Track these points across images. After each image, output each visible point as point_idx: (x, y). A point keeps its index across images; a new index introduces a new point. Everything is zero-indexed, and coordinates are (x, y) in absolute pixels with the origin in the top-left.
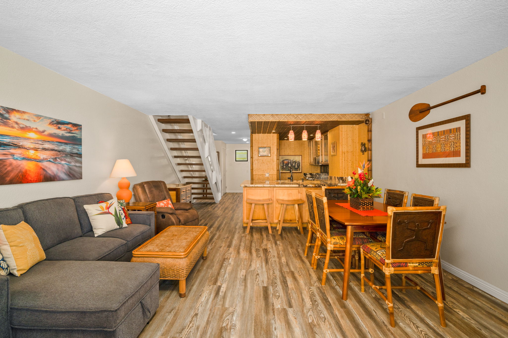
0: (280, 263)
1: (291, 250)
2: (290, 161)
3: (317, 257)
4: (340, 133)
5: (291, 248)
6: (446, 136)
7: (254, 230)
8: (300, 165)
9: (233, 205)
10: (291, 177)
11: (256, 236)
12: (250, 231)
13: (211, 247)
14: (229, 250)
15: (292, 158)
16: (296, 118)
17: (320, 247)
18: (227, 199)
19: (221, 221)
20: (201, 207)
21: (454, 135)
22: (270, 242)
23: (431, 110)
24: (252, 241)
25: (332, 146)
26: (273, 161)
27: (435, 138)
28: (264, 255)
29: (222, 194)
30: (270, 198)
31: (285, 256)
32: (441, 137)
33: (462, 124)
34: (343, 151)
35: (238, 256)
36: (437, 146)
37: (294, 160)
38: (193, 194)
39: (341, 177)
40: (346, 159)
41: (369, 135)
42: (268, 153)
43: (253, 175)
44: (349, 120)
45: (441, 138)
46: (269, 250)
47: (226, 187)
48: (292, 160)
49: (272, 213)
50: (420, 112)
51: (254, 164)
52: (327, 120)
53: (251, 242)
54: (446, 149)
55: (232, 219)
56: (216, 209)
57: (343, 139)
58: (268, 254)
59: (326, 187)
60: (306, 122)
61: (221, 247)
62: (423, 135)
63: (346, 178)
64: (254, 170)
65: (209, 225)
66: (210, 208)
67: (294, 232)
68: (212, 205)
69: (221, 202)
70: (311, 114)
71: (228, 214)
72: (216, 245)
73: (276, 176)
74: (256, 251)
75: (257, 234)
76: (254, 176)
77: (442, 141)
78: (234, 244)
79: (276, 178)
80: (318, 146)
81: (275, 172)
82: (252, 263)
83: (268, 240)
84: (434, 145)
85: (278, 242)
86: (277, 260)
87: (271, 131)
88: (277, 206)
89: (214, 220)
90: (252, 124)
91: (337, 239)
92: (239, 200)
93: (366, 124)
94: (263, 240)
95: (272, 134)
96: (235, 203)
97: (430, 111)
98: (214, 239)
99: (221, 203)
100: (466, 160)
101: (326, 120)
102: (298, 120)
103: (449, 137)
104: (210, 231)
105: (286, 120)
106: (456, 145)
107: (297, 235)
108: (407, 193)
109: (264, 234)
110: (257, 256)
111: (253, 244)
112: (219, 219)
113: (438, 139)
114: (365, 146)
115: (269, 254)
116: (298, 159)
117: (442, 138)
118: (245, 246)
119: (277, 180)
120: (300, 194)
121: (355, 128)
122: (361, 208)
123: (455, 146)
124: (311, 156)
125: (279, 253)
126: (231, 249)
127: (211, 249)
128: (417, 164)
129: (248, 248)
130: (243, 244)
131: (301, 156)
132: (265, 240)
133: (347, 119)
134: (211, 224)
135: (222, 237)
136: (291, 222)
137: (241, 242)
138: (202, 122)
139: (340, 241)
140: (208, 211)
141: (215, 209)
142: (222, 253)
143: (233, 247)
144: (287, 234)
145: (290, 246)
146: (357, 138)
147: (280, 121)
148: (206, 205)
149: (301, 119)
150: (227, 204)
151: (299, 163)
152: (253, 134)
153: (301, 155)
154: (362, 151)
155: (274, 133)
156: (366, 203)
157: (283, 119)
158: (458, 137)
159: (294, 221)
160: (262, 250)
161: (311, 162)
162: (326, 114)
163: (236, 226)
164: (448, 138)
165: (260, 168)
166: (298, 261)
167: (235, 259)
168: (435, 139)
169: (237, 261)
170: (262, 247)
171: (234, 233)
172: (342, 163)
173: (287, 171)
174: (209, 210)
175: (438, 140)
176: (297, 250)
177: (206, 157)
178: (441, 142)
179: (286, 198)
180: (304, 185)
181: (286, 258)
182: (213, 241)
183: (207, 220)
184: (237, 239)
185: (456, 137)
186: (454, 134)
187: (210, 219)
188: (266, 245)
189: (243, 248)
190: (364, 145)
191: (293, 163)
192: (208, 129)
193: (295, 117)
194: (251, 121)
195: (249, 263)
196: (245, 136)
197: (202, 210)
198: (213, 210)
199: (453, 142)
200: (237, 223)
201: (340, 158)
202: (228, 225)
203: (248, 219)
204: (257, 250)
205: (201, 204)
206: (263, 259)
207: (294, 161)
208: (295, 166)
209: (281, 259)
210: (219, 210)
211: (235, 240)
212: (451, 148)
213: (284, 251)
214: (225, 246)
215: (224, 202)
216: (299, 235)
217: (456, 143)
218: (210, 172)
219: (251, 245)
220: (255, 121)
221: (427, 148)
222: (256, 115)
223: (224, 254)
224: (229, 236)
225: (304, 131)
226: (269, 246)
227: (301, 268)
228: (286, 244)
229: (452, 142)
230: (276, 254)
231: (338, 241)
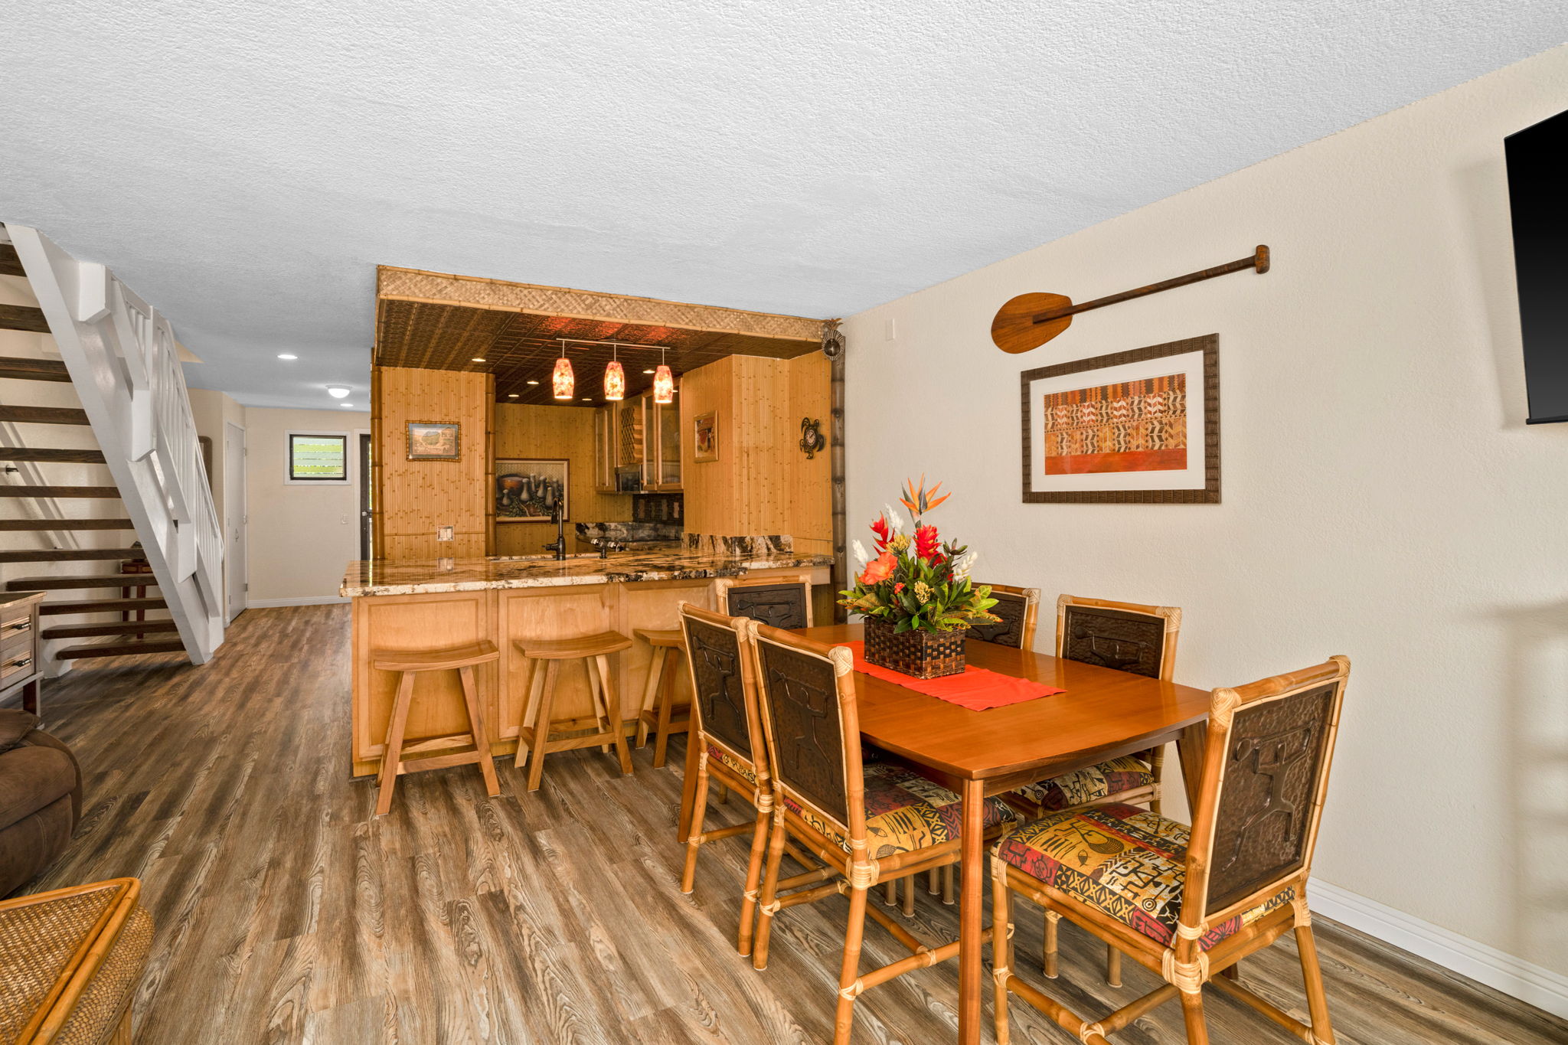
0: (593, 971)
1: (616, 875)
2: (525, 480)
3: (769, 907)
4: (735, 380)
5: (611, 860)
6: (1133, 402)
7: (413, 793)
8: (562, 495)
9: (286, 665)
10: (558, 543)
11: (429, 821)
12: (393, 801)
13: (169, 967)
14: (289, 953)
15: (537, 471)
16: (589, 307)
17: (779, 860)
18: (253, 641)
19: (227, 763)
20: (106, 697)
21: (1161, 400)
22: (505, 843)
23: (1075, 317)
24: (413, 859)
25: (696, 430)
26: (471, 480)
27: (1093, 406)
28: (496, 940)
29: (228, 620)
30: (482, 635)
31: (602, 917)
32: (1115, 405)
33: (1191, 365)
34: (745, 444)
35: (357, 988)
36: (1101, 435)
37: (540, 475)
38: (50, 634)
39: (738, 536)
40: (753, 475)
41: (835, 393)
42: (447, 447)
43: (382, 535)
44: (776, 337)
45: (1116, 409)
46: (515, 897)
47: (246, 588)
48: (532, 475)
49: (490, 699)
50: (1035, 323)
51: (386, 490)
52: (704, 329)
53: (412, 864)
54: (1134, 443)
55: (286, 744)
56: (196, 697)
57: (744, 403)
58: (515, 927)
59: (730, 583)
60: (626, 326)
61: (234, 948)
62: (1047, 397)
63: (752, 539)
64: (386, 516)
65: (152, 801)
66: (160, 699)
67: (592, 768)
68: (176, 680)
69: (223, 658)
70: (649, 300)
71: (263, 715)
72: (201, 941)
73: (482, 537)
74: (450, 923)
75: (432, 812)
76: (387, 540)
77: (1120, 416)
78: (317, 901)
79: (483, 544)
80: (636, 427)
81: (479, 523)
82: (446, 1020)
83: (494, 835)
84: (1090, 431)
85: (542, 839)
86: (571, 951)
87: (469, 360)
88: (512, 668)
89: (186, 764)
90: (393, 314)
91: (888, 830)
92: (310, 640)
93: (829, 353)
94: (467, 841)
95: (464, 374)
96: (296, 654)
97: (1071, 319)
98: (190, 897)
99: (223, 663)
100: (1207, 480)
101: (699, 329)
102: (598, 318)
103: (1142, 403)
104: (163, 844)
105: (551, 313)
106: (1170, 430)
107: (607, 782)
108: (1037, 591)
109: (464, 802)
110: (461, 953)
111: (427, 880)
112: (214, 756)
113: (1104, 411)
114: (816, 431)
115: (520, 927)
116: (556, 472)
117: (1120, 408)
118: (381, 903)
119: (487, 555)
120: (607, 609)
121: (779, 369)
122: (929, 669)
123: (1167, 435)
124: (601, 464)
125: (566, 907)
126: (307, 946)
127: (169, 983)
128: (1024, 493)
129: (403, 912)
130: (367, 890)
131: (566, 463)
132: (478, 835)
133: (769, 333)
134: (167, 790)
135: (238, 870)
136: (578, 728)
137: (354, 879)
138: (111, 278)
139: (902, 837)
140: (151, 713)
141: (191, 699)
142: (249, 993)
143: (314, 926)
144: (565, 785)
145: (602, 848)
146: (787, 404)
147: (526, 311)
148: (139, 678)
149: (608, 315)
150: (255, 664)
151: (559, 486)
152: (384, 368)
153: (568, 460)
154: (805, 446)
155: (477, 368)
156: (943, 645)
157: (537, 305)
158: (1178, 405)
159: (589, 724)
160: (477, 905)
161: (604, 484)
162: (700, 306)
163: (314, 780)
164: (1140, 409)
165: (415, 508)
166: (668, 930)
167: (337, 1020)
168: (1093, 410)
169: (355, 1031)
170: (474, 890)
171: (306, 824)
172: (741, 489)
173: (517, 515)
174: (157, 705)
175: (1105, 415)
176: (638, 863)
177: (137, 452)
178: (1115, 420)
179: (550, 631)
180: (627, 576)
181: (608, 929)
182: (182, 908)
183: (145, 768)
184: (331, 864)
185: (1171, 407)
186: (1160, 396)
187: (158, 761)
188: (491, 868)
189: (377, 915)
190: (813, 426)
191: (537, 486)
192: (150, 323)
193: (587, 302)
194: (390, 297)
195: (431, 1022)
196: (346, 377)
197: (109, 714)
198: (175, 705)
199: (1161, 423)
200: (319, 761)
201: (735, 469)
202: (267, 780)
203: (381, 738)
204: (455, 914)
205: (106, 676)
206: (499, 966)
207: (542, 478)
208: (544, 498)
209: (588, 939)
210: (214, 703)
211: (322, 871)
212: (1153, 441)
213: (585, 884)
214: (261, 935)
215: (241, 655)
216: (616, 782)
217: (1171, 426)
218: (161, 529)
219: (415, 890)
220: (411, 299)
221: (1062, 439)
222: (419, 273)
223: (262, 1000)
224: (283, 854)
225: (611, 364)
226: (508, 873)
227: (697, 976)
228: (582, 840)
229: (1155, 423)
230: (555, 921)
231: (892, 840)
